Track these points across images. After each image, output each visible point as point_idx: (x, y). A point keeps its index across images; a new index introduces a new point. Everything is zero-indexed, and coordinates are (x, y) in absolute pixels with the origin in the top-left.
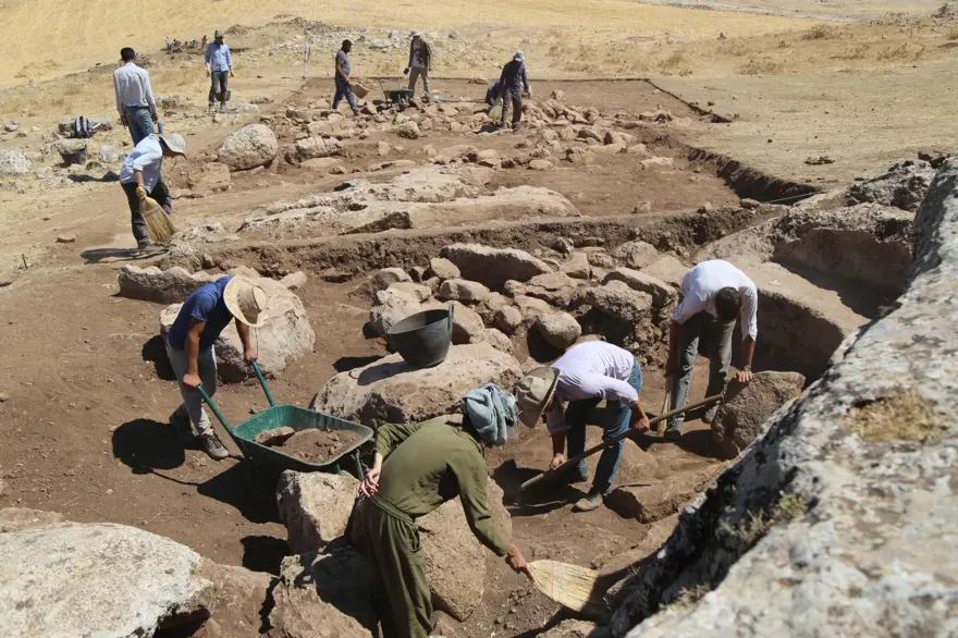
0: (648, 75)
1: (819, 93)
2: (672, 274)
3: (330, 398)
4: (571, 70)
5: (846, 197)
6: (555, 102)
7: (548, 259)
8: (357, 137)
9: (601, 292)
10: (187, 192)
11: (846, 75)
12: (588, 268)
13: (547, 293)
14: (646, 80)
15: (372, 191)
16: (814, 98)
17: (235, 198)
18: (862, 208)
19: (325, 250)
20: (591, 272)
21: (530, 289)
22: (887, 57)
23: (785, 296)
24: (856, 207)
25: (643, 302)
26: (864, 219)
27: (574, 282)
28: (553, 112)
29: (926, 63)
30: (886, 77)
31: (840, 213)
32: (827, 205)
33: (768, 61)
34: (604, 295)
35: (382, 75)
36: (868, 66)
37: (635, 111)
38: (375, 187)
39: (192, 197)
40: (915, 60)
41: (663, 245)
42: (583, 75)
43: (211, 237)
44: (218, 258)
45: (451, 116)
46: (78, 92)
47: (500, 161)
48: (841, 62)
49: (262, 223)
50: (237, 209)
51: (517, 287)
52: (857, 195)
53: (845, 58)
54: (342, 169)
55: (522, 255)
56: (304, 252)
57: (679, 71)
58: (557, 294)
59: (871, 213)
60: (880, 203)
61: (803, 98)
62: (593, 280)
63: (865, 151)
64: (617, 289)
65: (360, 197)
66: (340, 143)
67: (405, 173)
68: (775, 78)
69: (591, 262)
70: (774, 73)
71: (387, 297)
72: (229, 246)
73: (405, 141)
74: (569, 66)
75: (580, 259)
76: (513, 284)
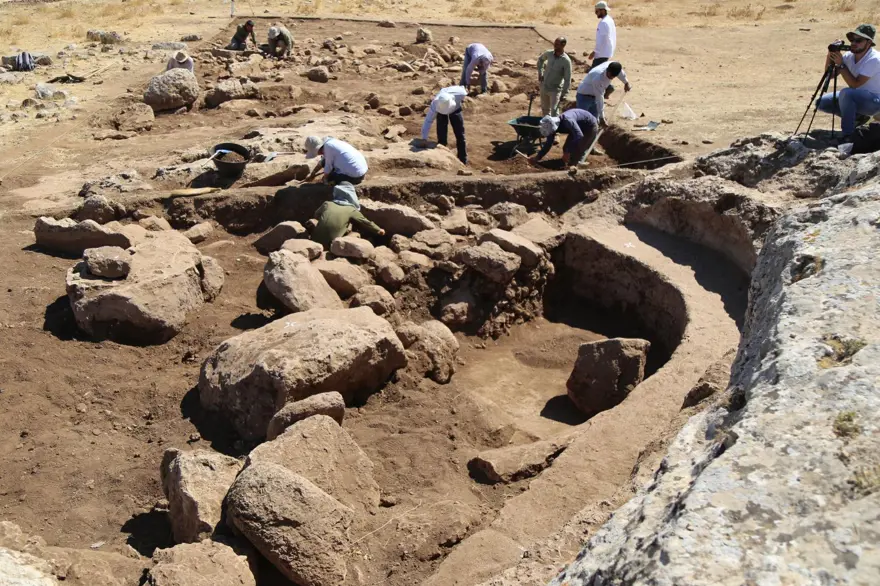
0: (534, 23)
1: (676, 47)
2: (541, 235)
3: (220, 363)
4: (468, 16)
5: (694, 168)
6: (452, 48)
7: (432, 215)
8: (273, 79)
9: (475, 251)
10: (114, 132)
11: (699, 30)
12: (466, 224)
13: (429, 249)
14: (532, 28)
15: (278, 141)
16: (673, 52)
17: (155, 141)
18: (706, 180)
19: (229, 202)
20: (469, 229)
21: (414, 244)
22: (734, 16)
23: (637, 259)
24: (702, 179)
25: (512, 263)
26: (708, 192)
27: (453, 238)
28: (449, 56)
29: (765, 23)
30: (732, 34)
31: (687, 183)
32: (677, 175)
33: (636, 14)
34: (477, 255)
35: (303, 16)
36: (718, 23)
37: (520, 59)
38: (281, 136)
39: (118, 138)
40: (757, 19)
41: (532, 206)
42: (478, 22)
43: (126, 185)
44: (131, 208)
45: (360, 58)
46: (26, 23)
47: (398, 108)
48: (696, 18)
49: (174, 171)
50: (156, 153)
51: (403, 242)
52: (703, 167)
53: (700, 15)
54: (258, 111)
55: (408, 211)
56: (210, 204)
57: (560, 20)
58: (437, 250)
59: (714, 186)
60: (722, 177)
61: (663, 51)
62: (471, 236)
63: (714, 110)
64: (491, 251)
65: (267, 146)
66: (257, 86)
67: (310, 122)
68: (641, 31)
69: (469, 219)
70: (639, 25)
71: (279, 259)
72: (142, 196)
73: (316, 84)
74: (466, 13)
75: (459, 216)
76: (400, 239)
